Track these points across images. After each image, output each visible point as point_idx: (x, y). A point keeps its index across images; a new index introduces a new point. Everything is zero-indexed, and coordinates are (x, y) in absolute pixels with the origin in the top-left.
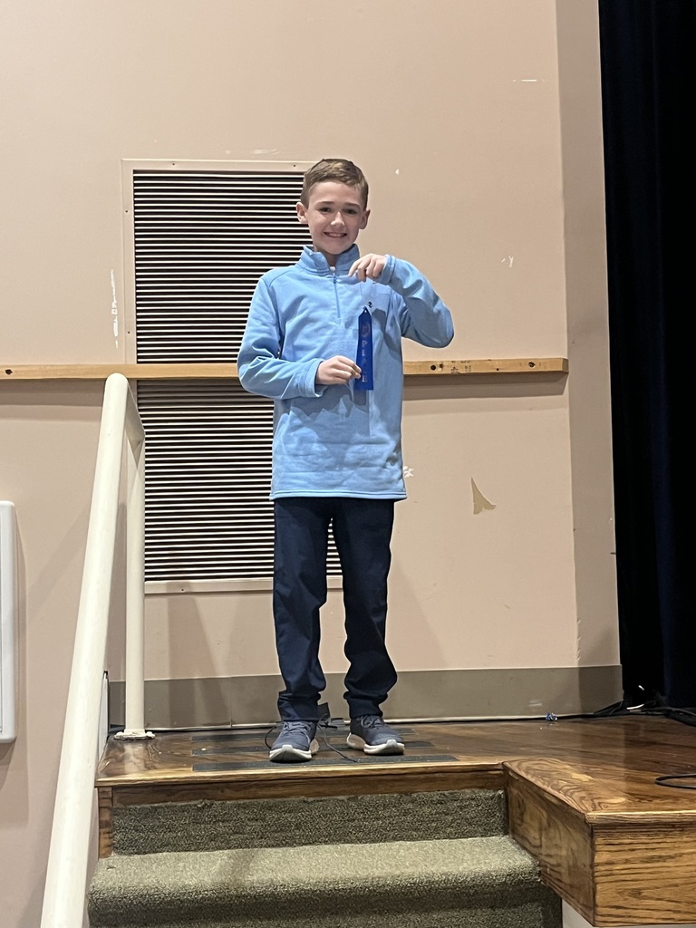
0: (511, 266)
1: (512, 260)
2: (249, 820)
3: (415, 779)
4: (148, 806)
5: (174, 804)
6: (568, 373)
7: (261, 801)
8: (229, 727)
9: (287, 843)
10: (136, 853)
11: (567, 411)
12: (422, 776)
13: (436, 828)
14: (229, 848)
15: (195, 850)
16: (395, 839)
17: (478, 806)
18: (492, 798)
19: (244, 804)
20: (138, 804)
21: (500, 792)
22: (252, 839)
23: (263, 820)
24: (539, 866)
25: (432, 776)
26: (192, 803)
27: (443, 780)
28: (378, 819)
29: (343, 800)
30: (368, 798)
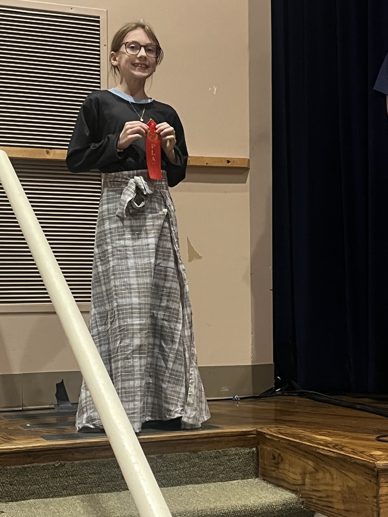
0: (215, 93)
1: (215, 89)
2: (90, 474)
3: (202, 442)
4: (19, 467)
5: (38, 464)
6: (249, 169)
7: (98, 460)
8: (21, 408)
9: (116, 489)
10: (10, 501)
11: (248, 194)
12: (206, 440)
13: (213, 475)
14: (76, 495)
15: (52, 497)
16: (187, 483)
17: (240, 459)
18: (248, 453)
19: (86, 463)
20: (13, 465)
21: (254, 449)
22: (92, 487)
23: (100, 473)
24: (301, 497)
25: (212, 439)
26: (51, 463)
27: (219, 442)
28: (176, 470)
29: (154, 458)
30: (169, 456)
